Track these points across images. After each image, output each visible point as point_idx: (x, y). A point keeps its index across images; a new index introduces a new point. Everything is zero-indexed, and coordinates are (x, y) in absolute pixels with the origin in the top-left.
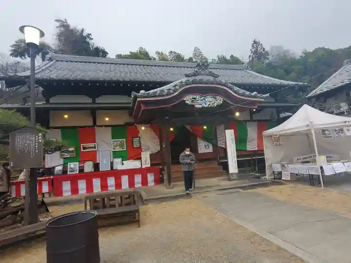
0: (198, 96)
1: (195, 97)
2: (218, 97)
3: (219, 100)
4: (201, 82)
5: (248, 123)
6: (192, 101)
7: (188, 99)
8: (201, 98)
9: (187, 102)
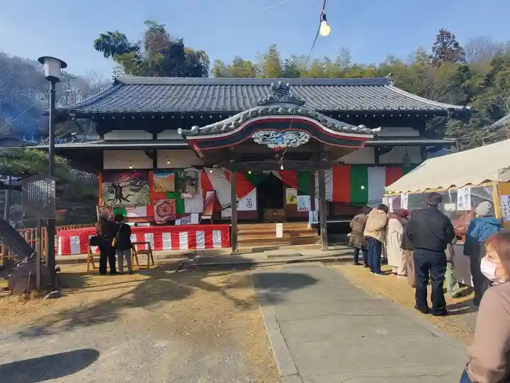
0: (272, 132)
1: (267, 133)
2: (302, 134)
3: (305, 137)
4: (275, 112)
5: (369, 168)
6: (264, 139)
7: (258, 137)
8: (277, 134)
9: (256, 141)
